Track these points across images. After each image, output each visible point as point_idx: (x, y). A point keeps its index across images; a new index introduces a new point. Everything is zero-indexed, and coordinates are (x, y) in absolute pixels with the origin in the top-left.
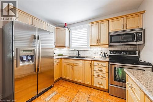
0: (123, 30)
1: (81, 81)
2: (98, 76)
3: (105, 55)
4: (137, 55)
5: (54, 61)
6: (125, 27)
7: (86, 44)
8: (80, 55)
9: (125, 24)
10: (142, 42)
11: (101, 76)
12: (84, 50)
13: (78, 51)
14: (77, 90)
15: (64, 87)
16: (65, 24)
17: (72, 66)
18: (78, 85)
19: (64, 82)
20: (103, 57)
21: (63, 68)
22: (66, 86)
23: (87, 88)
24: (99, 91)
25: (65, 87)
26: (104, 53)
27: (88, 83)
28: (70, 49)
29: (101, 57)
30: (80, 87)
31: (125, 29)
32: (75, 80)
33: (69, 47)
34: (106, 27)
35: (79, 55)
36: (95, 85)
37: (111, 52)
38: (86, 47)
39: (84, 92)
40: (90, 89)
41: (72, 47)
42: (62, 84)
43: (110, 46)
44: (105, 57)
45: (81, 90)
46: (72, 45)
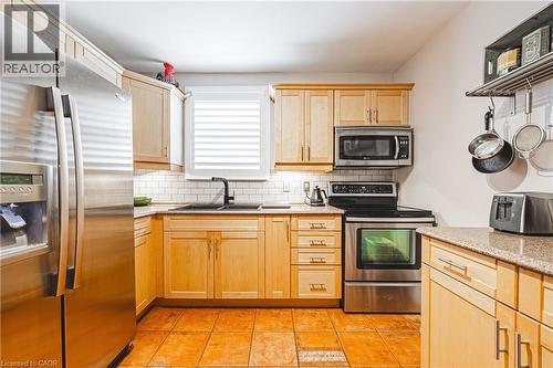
0: (369, 124)
1: (253, 294)
2: (313, 263)
3: (319, 197)
4: (394, 194)
5: (136, 226)
6: (374, 116)
7: (257, 160)
8: (233, 198)
9: (373, 109)
10: (407, 162)
11: (322, 263)
12: (249, 181)
13: (226, 183)
14: (245, 328)
15: (184, 333)
16: (166, 65)
17: (213, 242)
18: (239, 311)
19: (173, 314)
20: (313, 203)
21: (168, 257)
22: (194, 329)
23: (274, 311)
24: (313, 311)
25: (193, 333)
26: (318, 191)
27: (278, 294)
28: (188, 176)
29: (308, 201)
30: (249, 315)
31: (374, 123)
32: (228, 295)
33: (182, 168)
34: (327, 108)
35: (227, 198)
36: (302, 295)
37: (336, 187)
38: (257, 167)
39: (271, 329)
40: (288, 312)
41: (196, 167)
42: (168, 326)
43: (337, 169)
44: (320, 203)
45: (259, 327)
46: (197, 160)
